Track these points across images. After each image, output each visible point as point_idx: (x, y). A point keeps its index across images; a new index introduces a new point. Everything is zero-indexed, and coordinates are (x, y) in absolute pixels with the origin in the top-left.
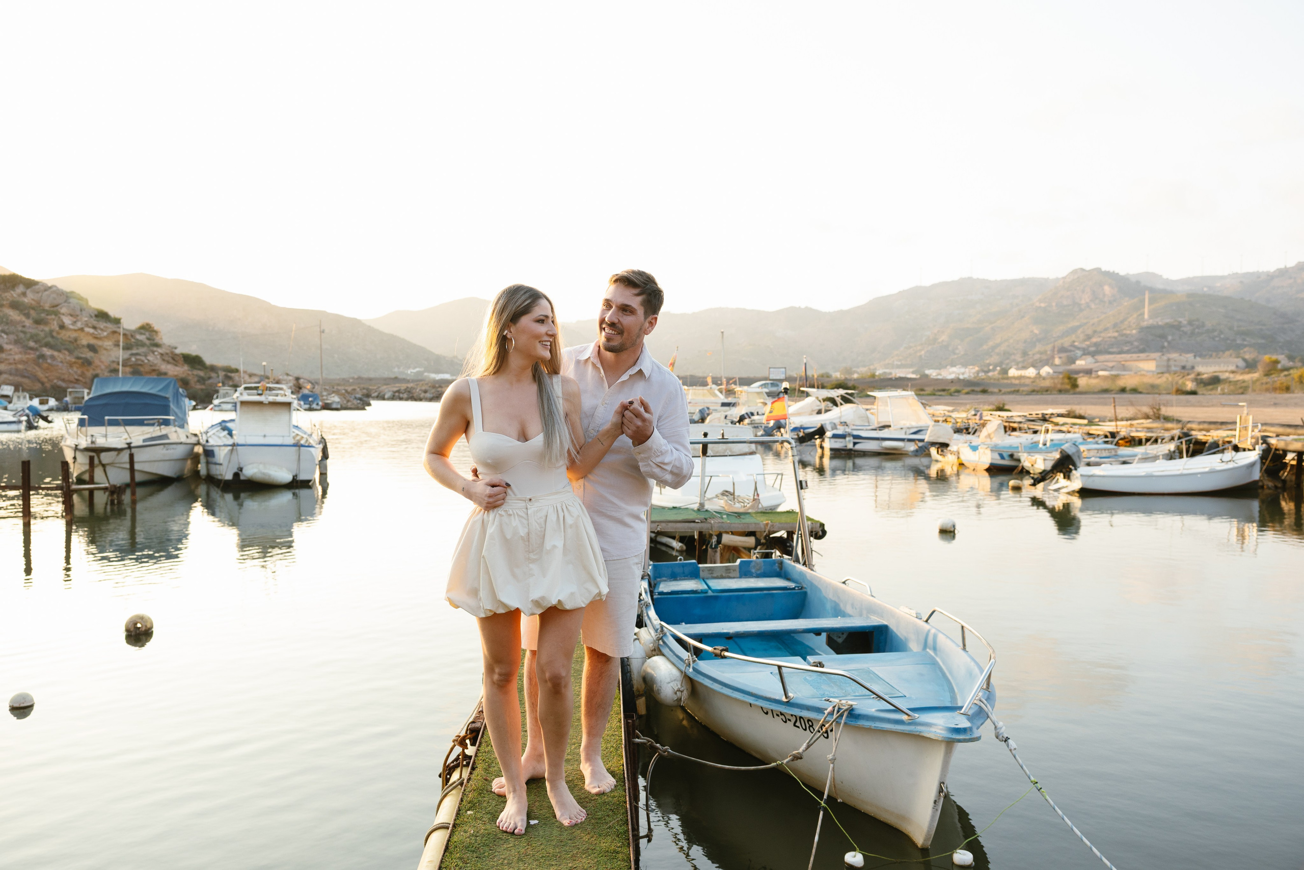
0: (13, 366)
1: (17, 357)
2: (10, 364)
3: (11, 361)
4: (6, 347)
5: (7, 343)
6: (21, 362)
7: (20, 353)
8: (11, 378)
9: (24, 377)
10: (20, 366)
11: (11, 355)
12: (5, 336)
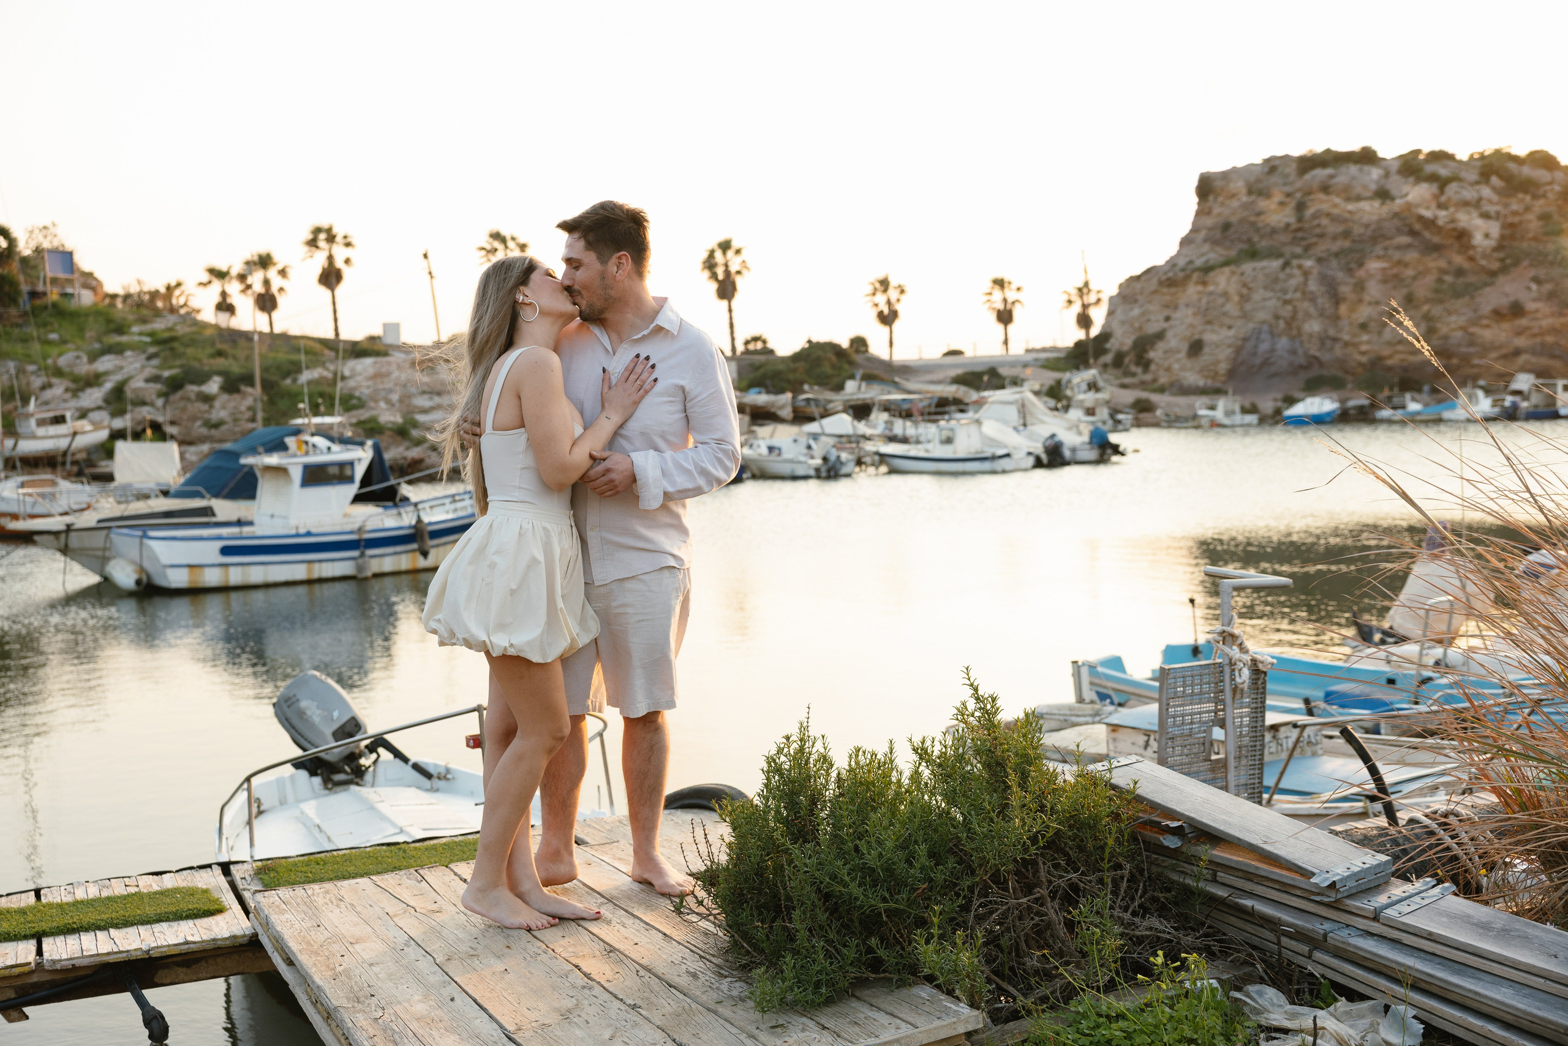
0: (1538, 340)
1: (1546, 323)
2: (1535, 336)
3: (1536, 331)
4: (1530, 306)
5: (1534, 300)
6: (1553, 330)
7: (1553, 315)
8: (1534, 360)
9: (1553, 356)
10: (1550, 339)
11: (1536, 319)
12: (1534, 286)
